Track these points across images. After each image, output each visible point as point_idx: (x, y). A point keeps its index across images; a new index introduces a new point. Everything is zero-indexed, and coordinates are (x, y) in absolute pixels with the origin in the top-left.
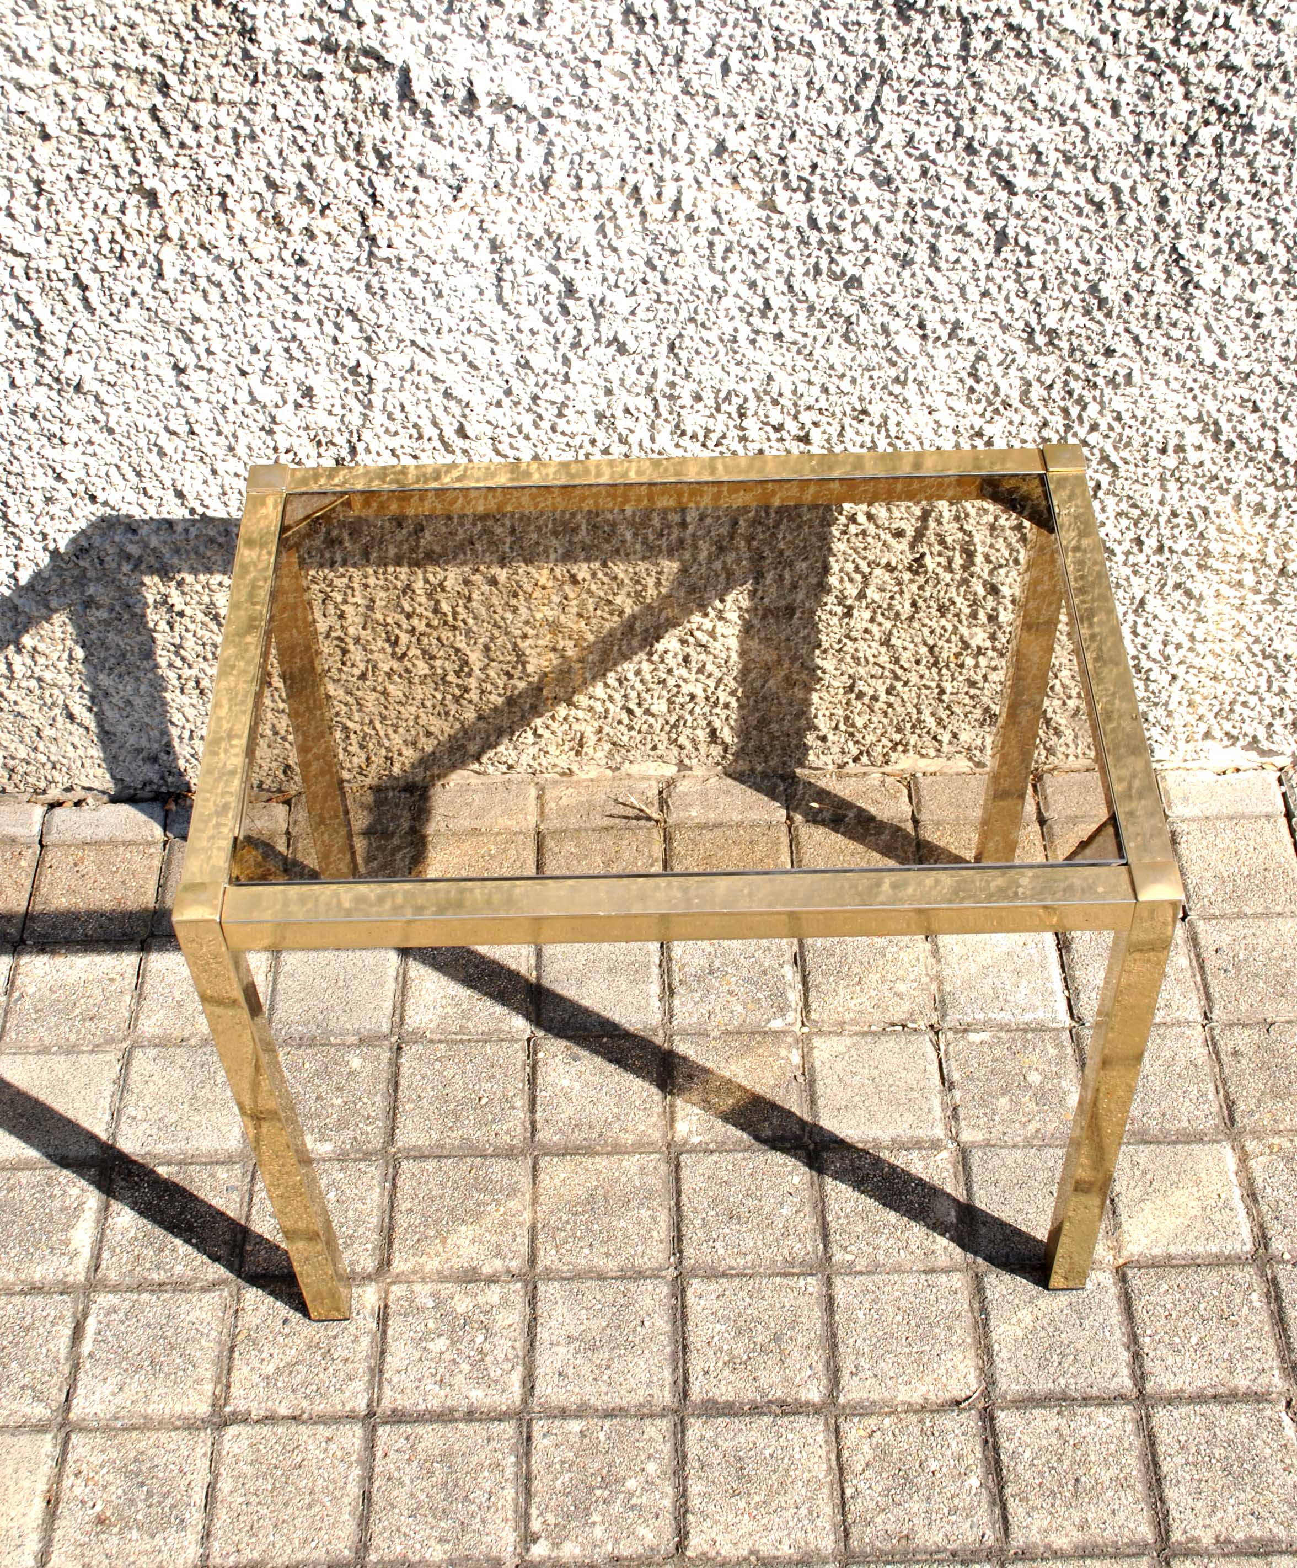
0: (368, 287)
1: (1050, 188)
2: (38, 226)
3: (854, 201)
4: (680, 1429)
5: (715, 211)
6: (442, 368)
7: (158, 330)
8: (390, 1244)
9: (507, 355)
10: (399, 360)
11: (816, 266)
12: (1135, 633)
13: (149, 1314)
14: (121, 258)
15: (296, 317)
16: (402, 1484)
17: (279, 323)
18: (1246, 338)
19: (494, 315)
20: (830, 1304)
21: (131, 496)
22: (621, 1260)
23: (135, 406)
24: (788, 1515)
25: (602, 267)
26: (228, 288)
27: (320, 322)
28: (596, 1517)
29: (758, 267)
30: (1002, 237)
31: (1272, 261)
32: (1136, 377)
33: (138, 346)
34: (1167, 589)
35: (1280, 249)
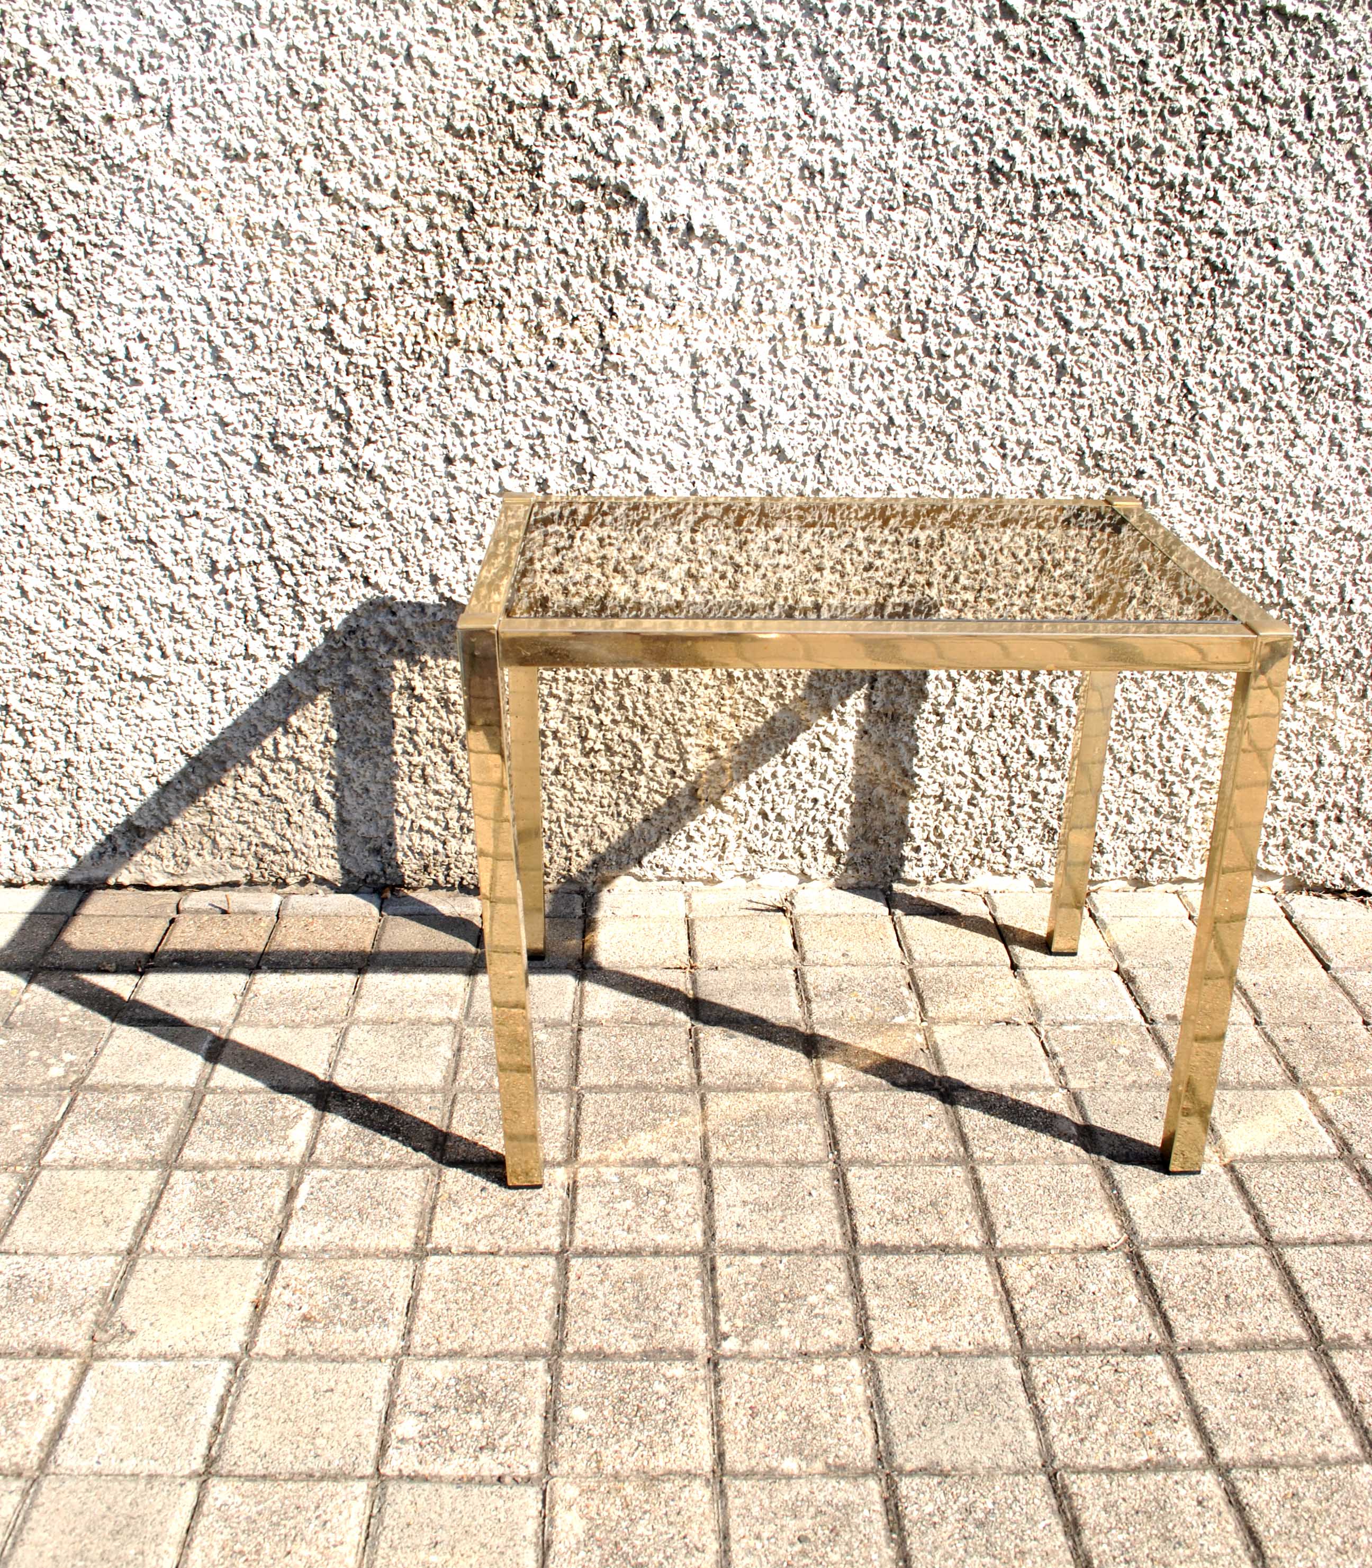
0: (599, 391)
1: (1095, 327)
2: (363, 328)
3: (957, 333)
4: (853, 1265)
5: (857, 338)
6: (646, 468)
7: (438, 426)
8: (577, 1144)
9: (696, 458)
10: (614, 459)
11: (928, 390)
12: (1161, 747)
13: (358, 1183)
14: (420, 358)
15: (543, 417)
16: (594, 1297)
17: (529, 421)
18: (1238, 467)
19: (689, 421)
20: (977, 1184)
21: (396, 580)
22: (786, 1155)
23: (412, 495)
24: (965, 1320)
25: (771, 383)
26: (496, 389)
27: (560, 423)
28: (781, 1322)
29: (885, 388)
30: (1062, 368)
31: (1253, 400)
32: (1159, 497)
33: (421, 438)
34: (1185, 703)
35: (1258, 389)
